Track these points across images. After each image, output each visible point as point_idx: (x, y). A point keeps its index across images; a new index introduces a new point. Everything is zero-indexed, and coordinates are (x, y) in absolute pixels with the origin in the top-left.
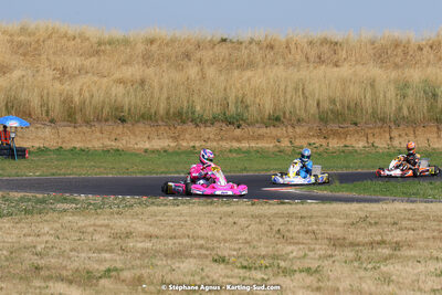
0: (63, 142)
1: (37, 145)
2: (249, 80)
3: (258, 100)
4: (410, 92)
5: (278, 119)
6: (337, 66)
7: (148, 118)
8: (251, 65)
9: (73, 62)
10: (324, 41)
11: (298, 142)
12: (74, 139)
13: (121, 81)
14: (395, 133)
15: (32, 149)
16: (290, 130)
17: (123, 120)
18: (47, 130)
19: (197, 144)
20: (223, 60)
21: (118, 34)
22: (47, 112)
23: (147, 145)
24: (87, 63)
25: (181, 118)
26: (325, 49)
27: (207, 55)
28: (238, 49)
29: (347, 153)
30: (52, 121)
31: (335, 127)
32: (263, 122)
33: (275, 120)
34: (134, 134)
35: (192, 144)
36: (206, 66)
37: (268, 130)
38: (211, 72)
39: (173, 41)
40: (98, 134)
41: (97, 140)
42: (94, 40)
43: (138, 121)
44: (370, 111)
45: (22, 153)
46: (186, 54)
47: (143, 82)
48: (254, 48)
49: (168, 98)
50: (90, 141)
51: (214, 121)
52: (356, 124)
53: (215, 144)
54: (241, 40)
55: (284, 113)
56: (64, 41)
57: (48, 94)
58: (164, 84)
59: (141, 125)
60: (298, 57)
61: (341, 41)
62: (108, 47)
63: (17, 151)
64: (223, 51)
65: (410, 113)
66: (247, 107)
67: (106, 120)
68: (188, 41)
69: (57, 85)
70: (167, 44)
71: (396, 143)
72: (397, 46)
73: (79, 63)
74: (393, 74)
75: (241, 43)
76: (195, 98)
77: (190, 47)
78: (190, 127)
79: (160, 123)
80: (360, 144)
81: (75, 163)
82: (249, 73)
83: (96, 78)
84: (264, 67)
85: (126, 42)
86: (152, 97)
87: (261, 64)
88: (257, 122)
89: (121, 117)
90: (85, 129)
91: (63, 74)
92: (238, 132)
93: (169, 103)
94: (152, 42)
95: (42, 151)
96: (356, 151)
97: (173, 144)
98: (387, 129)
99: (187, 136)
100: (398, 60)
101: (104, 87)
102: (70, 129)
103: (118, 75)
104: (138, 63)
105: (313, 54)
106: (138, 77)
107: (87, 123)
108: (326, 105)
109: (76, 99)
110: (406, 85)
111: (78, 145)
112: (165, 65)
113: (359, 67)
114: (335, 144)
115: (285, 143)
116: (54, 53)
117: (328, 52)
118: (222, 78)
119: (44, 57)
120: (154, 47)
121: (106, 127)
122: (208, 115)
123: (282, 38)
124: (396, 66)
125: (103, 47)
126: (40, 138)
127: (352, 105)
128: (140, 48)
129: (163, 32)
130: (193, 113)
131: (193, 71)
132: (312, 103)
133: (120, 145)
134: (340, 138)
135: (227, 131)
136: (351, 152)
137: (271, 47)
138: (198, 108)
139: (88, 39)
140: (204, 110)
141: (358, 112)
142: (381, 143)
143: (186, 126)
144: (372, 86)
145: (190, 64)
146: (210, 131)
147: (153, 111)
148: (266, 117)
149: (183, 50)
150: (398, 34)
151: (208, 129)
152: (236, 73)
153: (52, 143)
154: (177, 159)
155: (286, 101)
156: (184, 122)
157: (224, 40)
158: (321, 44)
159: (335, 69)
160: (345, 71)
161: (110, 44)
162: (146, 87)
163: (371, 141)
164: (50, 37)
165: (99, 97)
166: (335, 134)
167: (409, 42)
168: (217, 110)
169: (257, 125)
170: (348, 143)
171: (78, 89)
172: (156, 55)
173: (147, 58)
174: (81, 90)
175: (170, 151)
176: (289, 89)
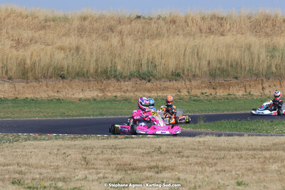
0: (19, 93)
2: (157, 46)
3: (163, 61)
4: (277, 54)
5: (178, 75)
6: (223, 35)
7: (82, 75)
8: (158, 35)
9: (26, 34)
10: (213, 17)
11: (194, 92)
12: (27, 91)
13: (62, 48)
14: (266, 85)
16: (188, 83)
17: (63, 77)
18: (6, 85)
19: (119, 94)
20: (138, 32)
21: (60, 13)
22: (7, 71)
23: (81, 96)
24: (36, 35)
25: (106, 75)
26: (214, 23)
27: (126, 28)
28: (149, 24)
29: (230, 99)
31: (221, 81)
32: (167, 77)
33: (176, 76)
34: (71, 87)
35: (114, 94)
36: (125, 37)
37: (171, 83)
38: (129, 41)
39: (101, 18)
40: (45, 88)
41: (43, 92)
42: (42, 18)
43: (75, 78)
44: (247, 68)
46: (110, 27)
47: (78, 49)
48: (161, 22)
49: (96, 61)
50: (39, 93)
51: (131, 77)
52: (236, 78)
53: (132, 94)
54: (151, 17)
55: (183, 70)
56: (19, 19)
57: (7, 58)
58: (94, 50)
59: (76, 80)
60: (193, 29)
61: (225, 16)
62: (52, 23)
64: (138, 25)
65: (277, 69)
66: (155, 66)
67: (51, 77)
68: (112, 18)
69: (14, 52)
70: (96, 20)
71: (267, 92)
72: (267, 20)
73: (30, 35)
74: (265, 41)
75: (152, 19)
76: (117, 60)
77: (112, 23)
78: (113, 81)
79: (91, 79)
80: (240, 93)
81: (26, 109)
82: (157, 42)
83: (43, 46)
84: (168, 36)
85: (66, 19)
86: (85, 60)
87: (166, 35)
88: (163, 77)
89: (61, 75)
90: (34, 84)
91: (18, 43)
92: (149, 85)
93: (97, 64)
94: (85, 19)
96: (237, 98)
97: (100, 95)
98: (260, 82)
99: (111, 89)
100: (268, 30)
101: (49, 53)
103: (59, 44)
104: (74, 35)
105: (205, 27)
106: (74, 45)
107: (36, 79)
108: (214, 64)
109: (28, 61)
110: (274, 49)
111: (30, 96)
112: (94, 36)
113: (239, 36)
114: (221, 93)
115: (184, 93)
116: (12, 28)
117: (217, 25)
118: (137, 45)
119: (4, 31)
120: (86, 23)
121: (50, 82)
122: (126, 73)
123: (182, 15)
124: (267, 35)
125: (48, 24)
127: (234, 64)
128: (76, 23)
129: (93, 12)
130: (115, 71)
131: (115, 40)
132: (204, 63)
133: (61, 96)
134: (225, 88)
135: (140, 84)
136: (233, 99)
137: (174, 22)
138: (119, 68)
139: (37, 17)
140: (124, 69)
141: (239, 69)
142: (256, 92)
143: (110, 81)
144: (249, 49)
145: (113, 35)
146: (127, 85)
147: (85, 70)
148: (170, 73)
149: (108, 24)
150: (268, 11)
151: (126, 83)
152: (147, 41)
153: (10, 95)
154: (102, 105)
155: (184, 62)
156: (108, 78)
157: (139, 17)
158: (212, 19)
159: (222, 38)
160: (229, 39)
161: (53, 21)
162: (80, 53)
163: (248, 91)
164: (8, 16)
165: (45, 60)
166: (221, 85)
167: (276, 17)
168: (133, 68)
169: (163, 80)
170: (230, 92)
171: (30, 54)
172: (87, 28)
173: (81, 31)
174: (32, 55)
175: (99, 99)
176: (187, 53)
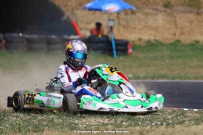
1: (146, 37)
15: (138, 43)
30: (167, 6)
45: (123, 47)
63: (117, 45)
95: (151, 45)
102: (191, 16)
126: (150, 28)
